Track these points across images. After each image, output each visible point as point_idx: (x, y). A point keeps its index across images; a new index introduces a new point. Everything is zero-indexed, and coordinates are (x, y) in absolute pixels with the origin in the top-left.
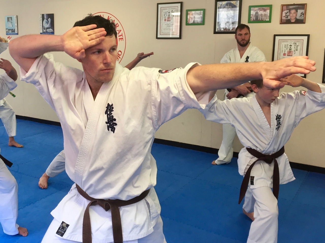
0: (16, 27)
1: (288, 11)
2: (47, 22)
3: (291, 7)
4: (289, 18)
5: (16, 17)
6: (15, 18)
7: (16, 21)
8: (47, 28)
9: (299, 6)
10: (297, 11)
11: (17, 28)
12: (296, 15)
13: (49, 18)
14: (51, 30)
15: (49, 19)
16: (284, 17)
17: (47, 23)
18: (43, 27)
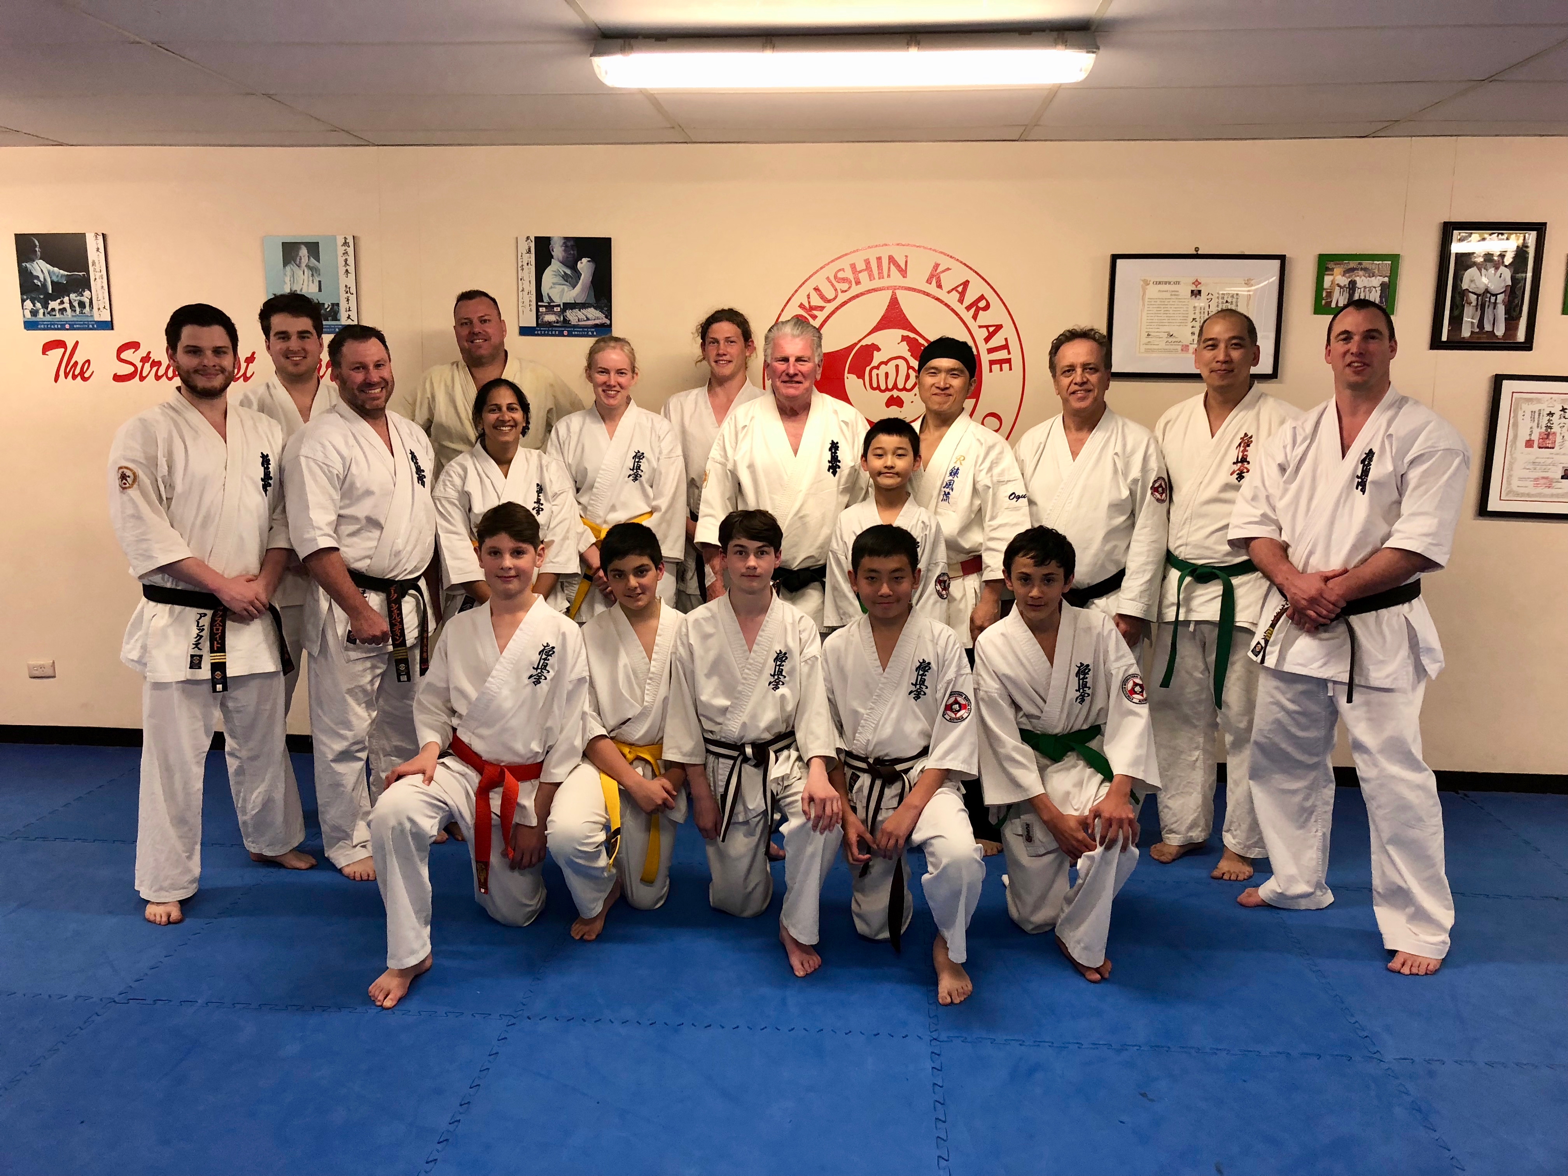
0: (343, 296)
2: (565, 277)
5: (346, 243)
6: (341, 250)
7: (346, 264)
8: (568, 306)
11: (353, 298)
13: (585, 260)
14: (594, 315)
15: (585, 265)
17: (572, 278)
18: (539, 297)
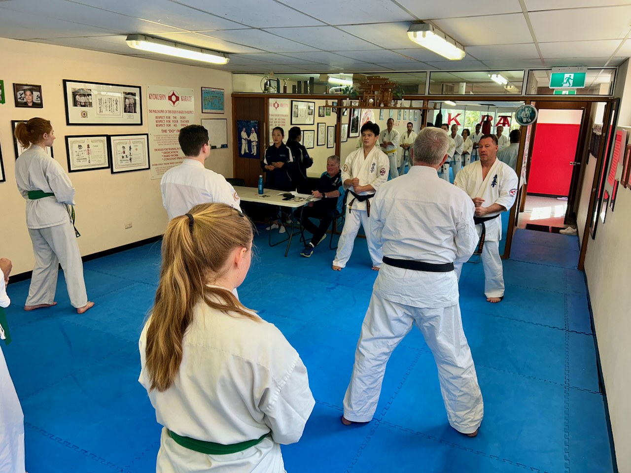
1: (23, 92)
3: (26, 87)
4: (25, 101)
9: (34, 88)
10: (33, 94)
12: (33, 98)
16: (20, 98)
